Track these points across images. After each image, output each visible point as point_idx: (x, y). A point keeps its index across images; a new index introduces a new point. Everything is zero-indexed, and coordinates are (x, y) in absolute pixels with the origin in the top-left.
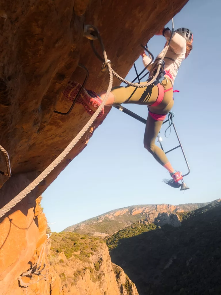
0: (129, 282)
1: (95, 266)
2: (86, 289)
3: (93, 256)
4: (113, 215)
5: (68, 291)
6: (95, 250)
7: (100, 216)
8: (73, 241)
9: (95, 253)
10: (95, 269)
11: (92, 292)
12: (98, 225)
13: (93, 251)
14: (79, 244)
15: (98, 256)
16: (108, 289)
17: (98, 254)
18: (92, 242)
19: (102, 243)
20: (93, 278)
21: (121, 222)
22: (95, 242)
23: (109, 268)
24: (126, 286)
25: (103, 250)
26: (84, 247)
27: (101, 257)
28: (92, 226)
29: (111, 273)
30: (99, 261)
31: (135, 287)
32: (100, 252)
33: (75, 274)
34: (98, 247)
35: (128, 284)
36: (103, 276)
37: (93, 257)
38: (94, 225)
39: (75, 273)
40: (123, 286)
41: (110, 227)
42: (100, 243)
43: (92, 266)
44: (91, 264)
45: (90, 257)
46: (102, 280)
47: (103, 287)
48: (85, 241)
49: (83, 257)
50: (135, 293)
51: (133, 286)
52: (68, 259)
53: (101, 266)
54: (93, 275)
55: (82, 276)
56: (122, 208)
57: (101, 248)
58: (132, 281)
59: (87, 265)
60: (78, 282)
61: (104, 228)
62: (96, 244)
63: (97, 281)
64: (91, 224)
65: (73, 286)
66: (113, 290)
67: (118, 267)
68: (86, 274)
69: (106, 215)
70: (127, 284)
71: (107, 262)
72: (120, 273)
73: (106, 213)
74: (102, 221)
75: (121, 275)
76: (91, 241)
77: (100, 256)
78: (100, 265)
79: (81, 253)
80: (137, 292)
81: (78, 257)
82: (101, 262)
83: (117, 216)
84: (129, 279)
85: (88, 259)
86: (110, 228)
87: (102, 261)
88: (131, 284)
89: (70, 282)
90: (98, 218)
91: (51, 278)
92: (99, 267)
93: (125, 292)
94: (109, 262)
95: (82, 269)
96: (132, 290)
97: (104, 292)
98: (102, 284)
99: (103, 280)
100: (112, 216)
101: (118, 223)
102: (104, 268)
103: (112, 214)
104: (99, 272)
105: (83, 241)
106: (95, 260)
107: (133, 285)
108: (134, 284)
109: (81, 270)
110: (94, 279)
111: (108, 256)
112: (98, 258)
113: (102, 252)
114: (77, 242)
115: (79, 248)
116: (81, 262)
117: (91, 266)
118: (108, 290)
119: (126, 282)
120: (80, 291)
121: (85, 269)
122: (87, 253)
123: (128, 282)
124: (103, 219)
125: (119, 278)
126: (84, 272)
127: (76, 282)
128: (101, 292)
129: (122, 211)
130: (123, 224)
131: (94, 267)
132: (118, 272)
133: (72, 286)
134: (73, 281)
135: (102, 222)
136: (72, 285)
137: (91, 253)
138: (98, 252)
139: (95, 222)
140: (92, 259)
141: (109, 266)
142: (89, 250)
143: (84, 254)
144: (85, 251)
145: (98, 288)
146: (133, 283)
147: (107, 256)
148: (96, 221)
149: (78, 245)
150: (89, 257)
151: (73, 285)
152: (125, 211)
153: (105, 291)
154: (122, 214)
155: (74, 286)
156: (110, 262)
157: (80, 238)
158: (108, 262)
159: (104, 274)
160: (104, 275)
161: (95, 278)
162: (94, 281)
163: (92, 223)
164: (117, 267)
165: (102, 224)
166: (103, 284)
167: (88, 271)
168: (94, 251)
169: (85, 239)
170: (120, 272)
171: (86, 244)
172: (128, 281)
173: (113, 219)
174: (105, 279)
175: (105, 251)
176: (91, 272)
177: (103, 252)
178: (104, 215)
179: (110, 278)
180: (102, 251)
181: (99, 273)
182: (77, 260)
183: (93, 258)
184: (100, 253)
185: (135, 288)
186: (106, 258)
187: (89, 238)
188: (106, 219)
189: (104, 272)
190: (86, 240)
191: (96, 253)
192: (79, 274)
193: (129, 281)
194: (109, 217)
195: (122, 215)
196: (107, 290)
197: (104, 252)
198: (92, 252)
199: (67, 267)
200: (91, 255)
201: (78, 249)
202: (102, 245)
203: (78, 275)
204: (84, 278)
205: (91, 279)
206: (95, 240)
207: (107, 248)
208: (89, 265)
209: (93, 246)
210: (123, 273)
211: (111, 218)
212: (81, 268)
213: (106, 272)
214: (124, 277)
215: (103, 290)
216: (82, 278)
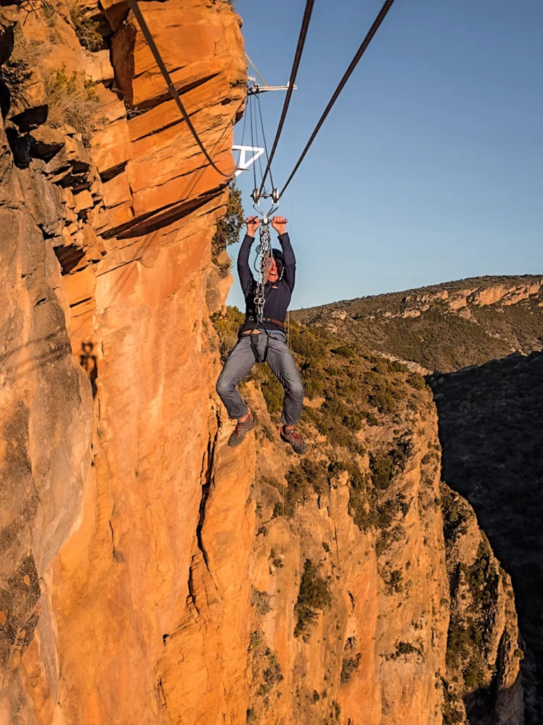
0: (488, 563)
1: (371, 468)
2: (327, 541)
3: (375, 428)
4: (468, 298)
5: (260, 532)
6: (385, 406)
7: (415, 292)
8: (301, 353)
9: (384, 420)
10: (372, 478)
11: (346, 559)
12: (398, 325)
13: (375, 410)
14: (322, 371)
15: (395, 432)
16: (408, 564)
17: (397, 428)
18: (376, 375)
19: (415, 386)
20: (361, 509)
21: (498, 335)
22: (390, 379)
23: (429, 491)
24: (474, 574)
25: (418, 416)
26: (341, 384)
27: (407, 438)
28: (375, 328)
29: (431, 509)
30: (392, 453)
31: (511, 589)
32: (403, 417)
33: (292, 475)
34: (397, 398)
35: (485, 570)
36: (400, 514)
37: (373, 434)
38: (383, 323)
39: (291, 473)
40: (462, 573)
41: (448, 343)
42: (407, 385)
43: (364, 463)
44: (358, 458)
45: (359, 429)
46: (390, 528)
47: (391, 553)
48: (348, 364)
49: (331, 421)
50: (504, 608)
51: (505, 584)
52: (274, 414)
53: (397, 472)
54: (362, 497)
55: (317, 489)
56: (514, 278)
57: (412, 406)
58: (502, 565)
59: (342, 454)
60: (299, 509)
61: (422, 344)
62: (393, 388)
63: (373, 527)
64: (373, 317)
65: (279, 517)
66: (427, 575)
67: (457, 499)
68: (335, 488)
69: (439, 295)
70: (478, 570)
71: (424, 467)
72: (459, 522)
73: (443, 287)
74: (418, 314)
75: (464, 532)
76: (374, 369)
77: (401, 433)
78: (397, 467)
79: (324, 405)
80: (514, 609)
81: (314, 419)
82: (400, 457)
83: (486, 306)
84: (492, 553)
85: (351, 433)
86: (444, 349)
87: (405, 457)
88: (498, 573)
89: (271, 502)
90: (404, 299)
91: (219, 424)
92: (391, 476)
93: (463, 597)
94: (433, 467)
95: (323, 463)
96: (496, 597)
97: (392, 570)
98: (389, 542)
99: (397, 528)
100: (463, 303)
101: (485, 335)
102: (410, 484)
103: (468, 292)
104: (386, 496)
105: (338, 363)
106: (379, 447)
107: (504, 579)
108: (509, 578)
109: (316, 468)
110: (364, 513)
111: (433, 443)
112: (391, 441)
113: (413, 422)
114: (314, 360)
115: (322, 385)
116: (322, 439)
117: (360, 466)
118: (407, 568)
119: (478, 562)
120: (302, 544)
121: (334, 468)
122: (351, 412)
123: (484, 561)
124: (425, 309)
125: (454, 541)
126: (329, 480)
127: (293, 505)
128: (381, 570)
129: (514, 288)
130: (504, 342)
131: (369, 471)
132: (454, 518)
133: (275, 516)
134: (282, 500)
135: (416, 319)
136: (275, 511)
137: (368, 416)
138: (397, 419)
139: (388, 314)
140: (367, 440)
141: (429, 482)
142: (359, 402)
143: (338, 410)
144: (344, 402)
145: (372, 550)
146: (507, 571)
147: (429, 443)
148: (394, 309)
149: (318, 372)
150: (356, 427)
151: (280, 514)
152: (526, 291)
153: (394, 569)
154: (509, 303)
155: (281, 521)
156: (435, 470)
157: (328, 349)
158: (429, 467)
159: (405, 509)
160: (405, 512)
161: (368, 512)
162: (362, 522)
163: (376, 314)
164: (453, 496)
165: (416, 327)
166: (395, 543)
167: (345, 477)
168: (380, 410)
169: (351, 358)
170: (462, 518)
171: (349, 375)
172: (487, 559)
173: (467, 315)
174: (404, 525)
175: (424, 419)
176: (353, 484)
177: (416, 423)
178: (431, 290)
179: (424, 528)
180: (411, 417)
181: (384, 499)
182: (307, 425)
183: (374, 437)
184: (403, 426)
185: (509, 594)
186: (425, 451)
187: (366, 358)
188: (437, 309)
189: (406, 501)
190: (351, 362)
191: (387, 418)
192: (309, 480)
193: (491, 562)
194: (451, 304)
195: (506, 307)
196: (404, 570)
197: (420, 424)
198: (369, 411)
199: (266, 440)
200: (364, 421)
201: (318, 389)
202: (416, 394)
203: (305, 482)
204: (324, 499)
205: (353, 512)
206: (390, 369)
207: (432, 412)
208: (350, 457)
209: (376, 387)
210: (473, 525)
211: (459, 310)
212: (318, 460)
213: (415, 499)
214: (472, 540)
215: (387, 563)
216: (316, 496)
